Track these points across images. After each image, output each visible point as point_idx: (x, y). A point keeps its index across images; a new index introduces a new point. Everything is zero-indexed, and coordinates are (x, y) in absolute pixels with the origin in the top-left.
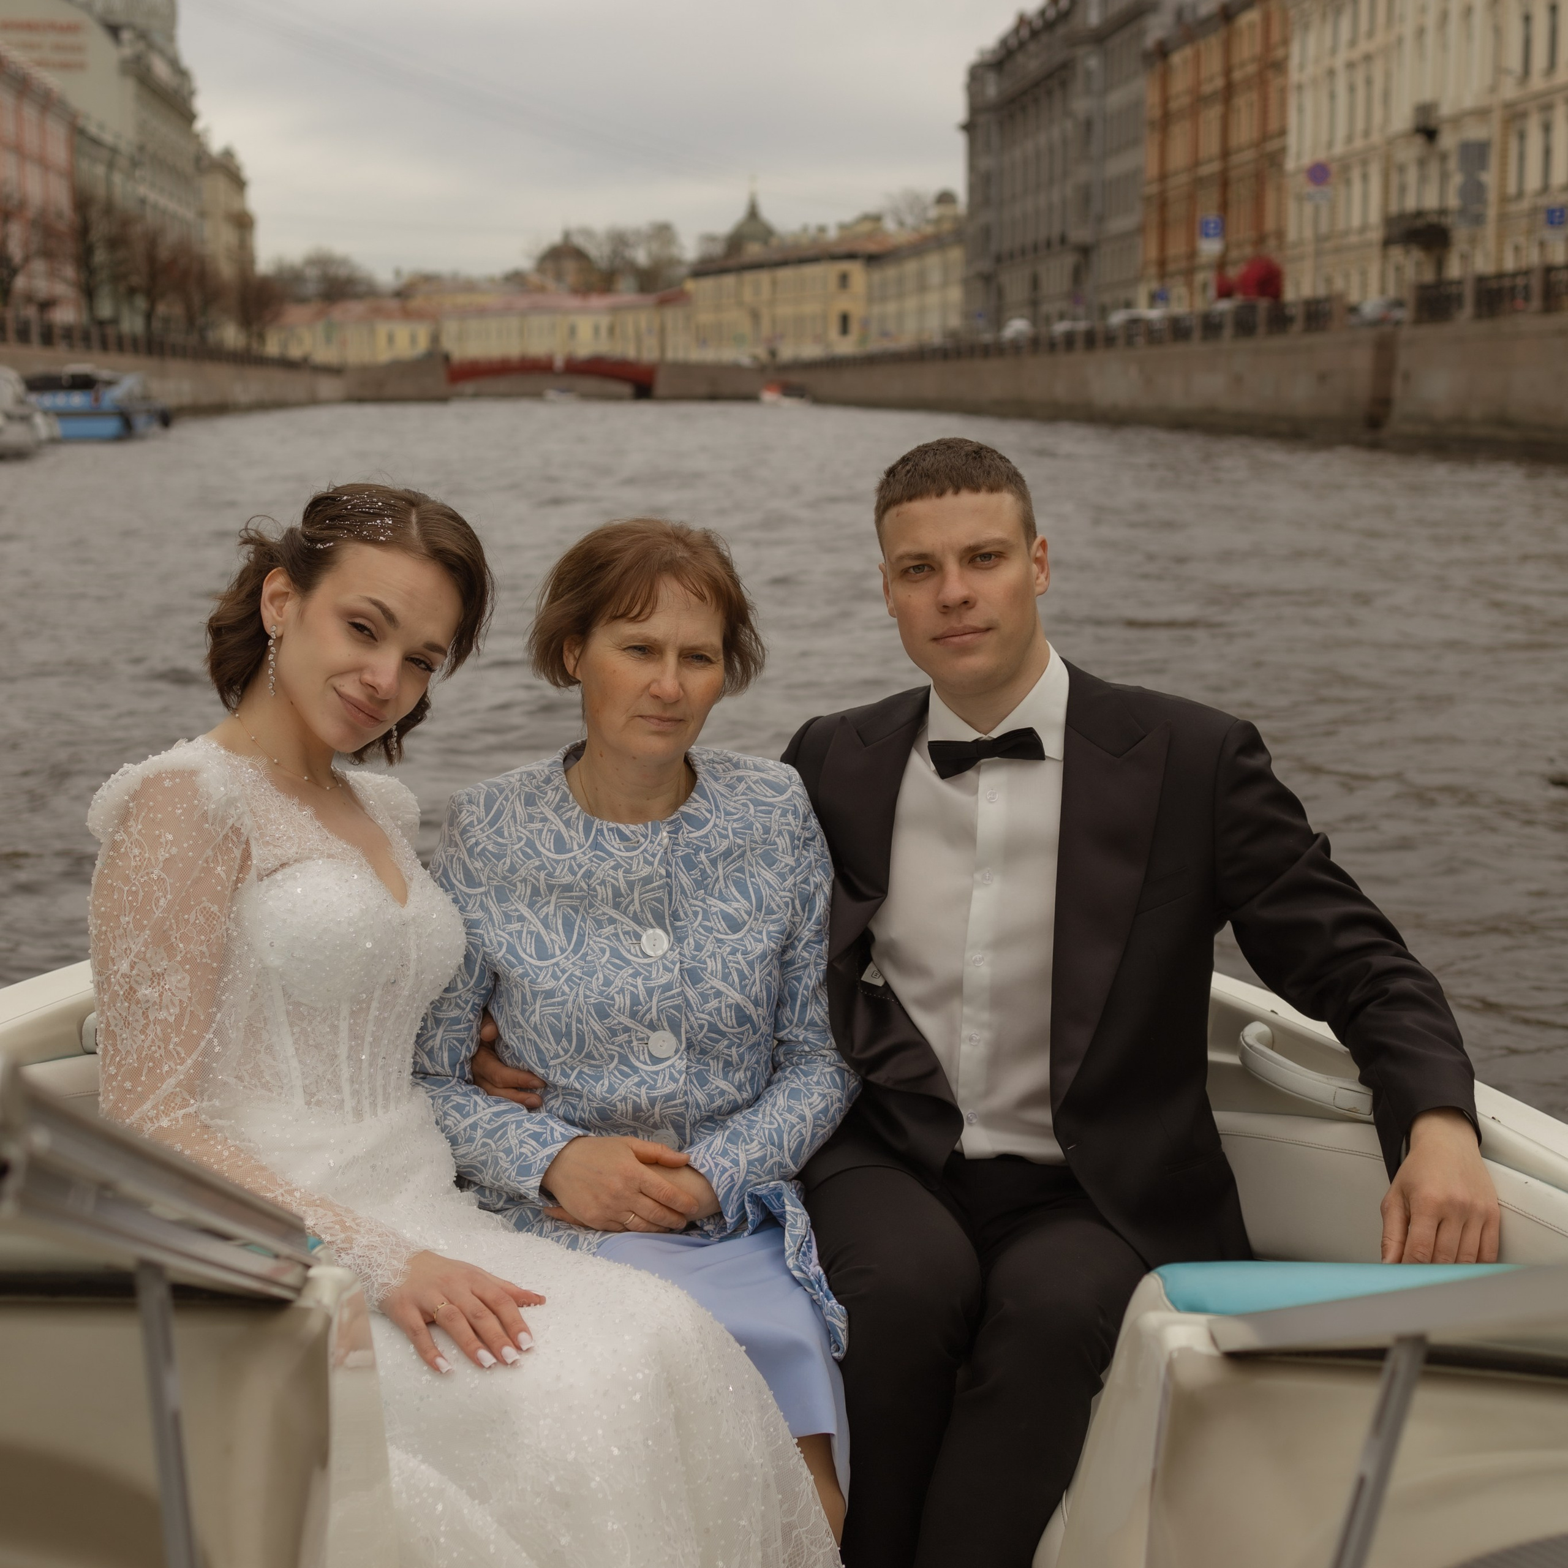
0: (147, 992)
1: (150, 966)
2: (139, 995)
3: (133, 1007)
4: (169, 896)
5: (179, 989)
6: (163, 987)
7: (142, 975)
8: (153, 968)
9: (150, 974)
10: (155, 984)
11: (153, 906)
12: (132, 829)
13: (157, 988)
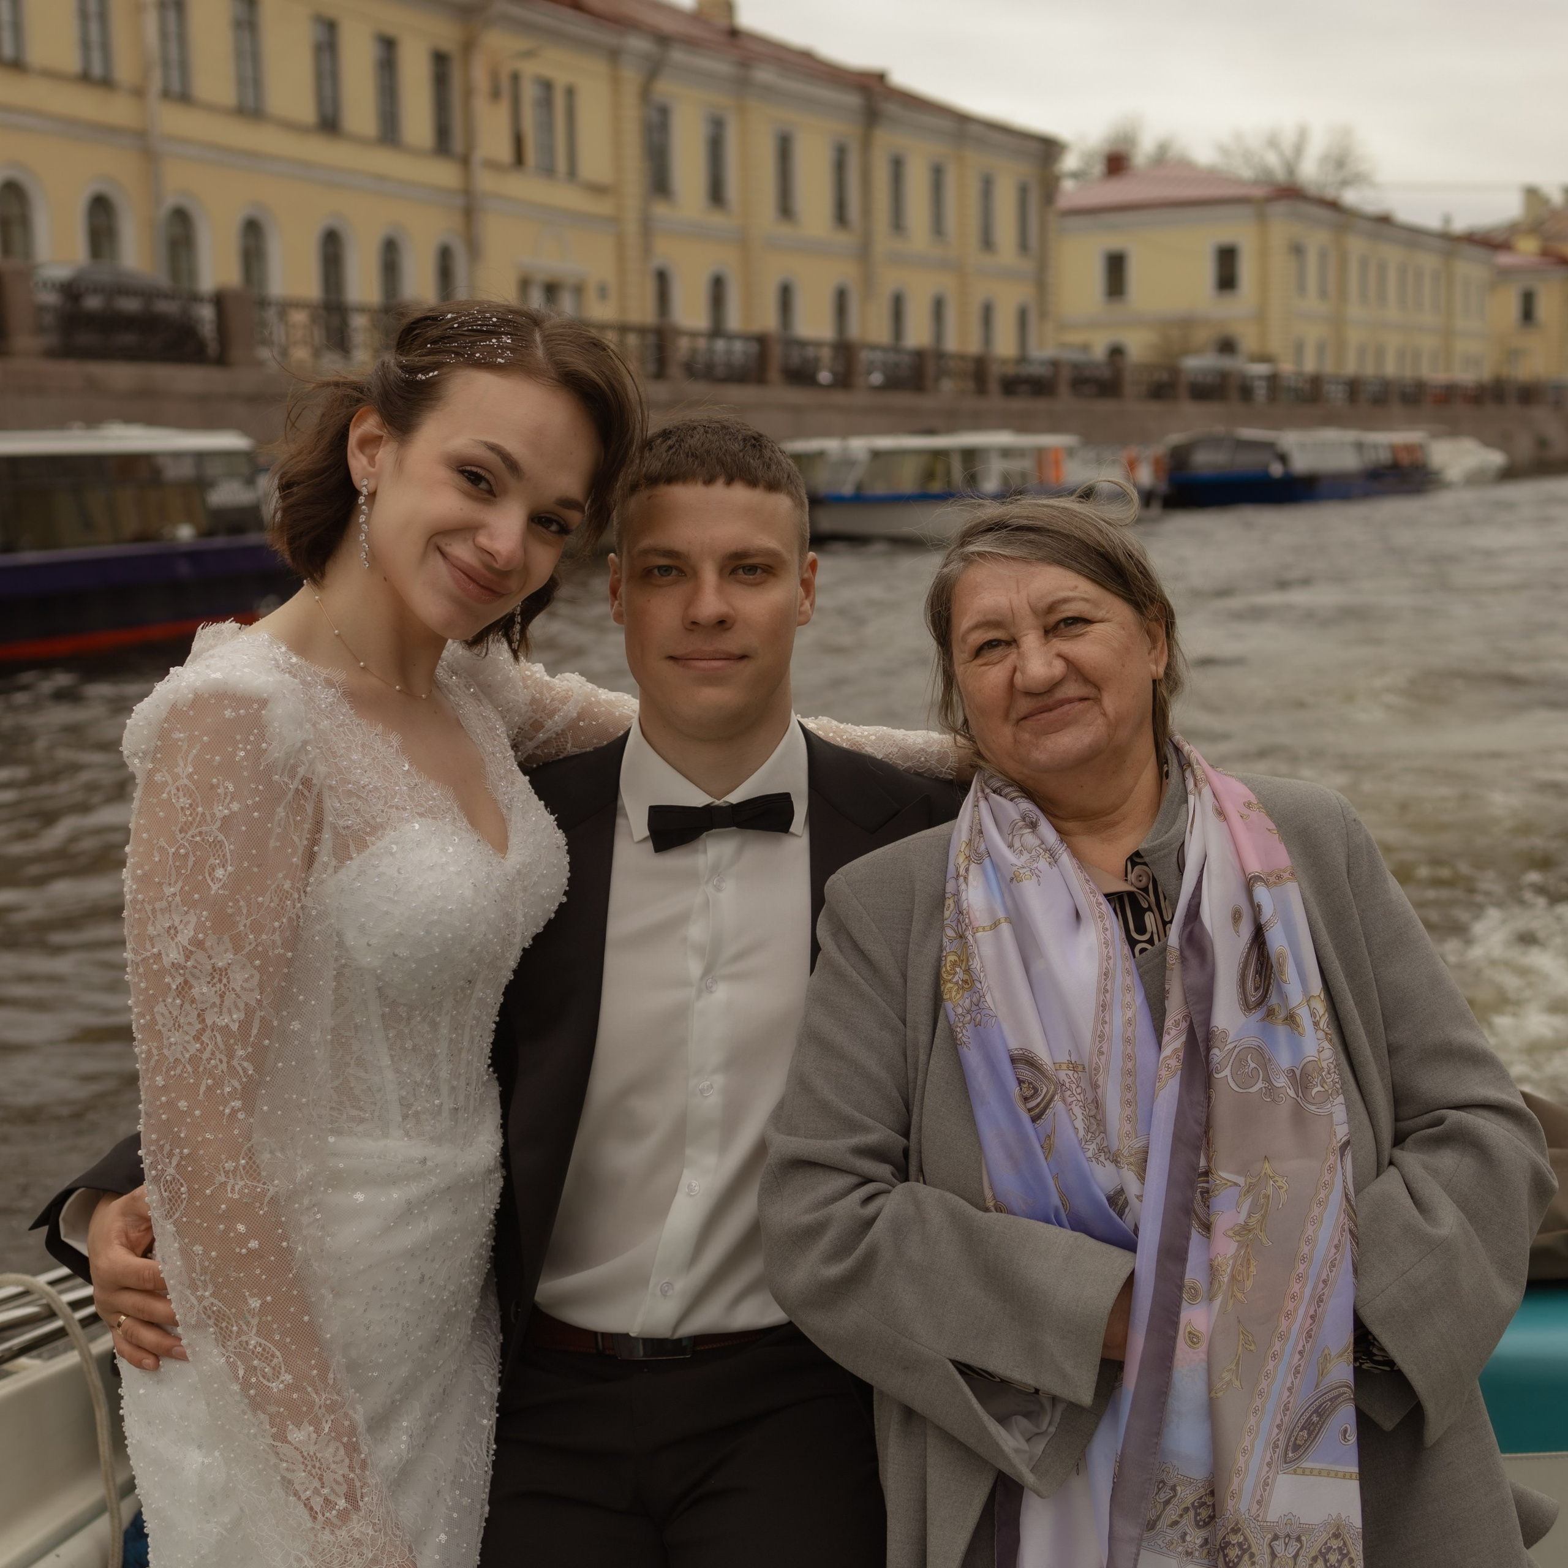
0: (205, 990)
1: (210, 957)
2: (195, 991)
3: (187, 1006)
4: (229, 868)
5: (245, 989)
6: (225, 985)
7: (199, 967)
8: (213, 961)
9: (210, 967)
10: (215, 980)
11: (207, 875)
12: (178, 770)
13: (218, 985)
